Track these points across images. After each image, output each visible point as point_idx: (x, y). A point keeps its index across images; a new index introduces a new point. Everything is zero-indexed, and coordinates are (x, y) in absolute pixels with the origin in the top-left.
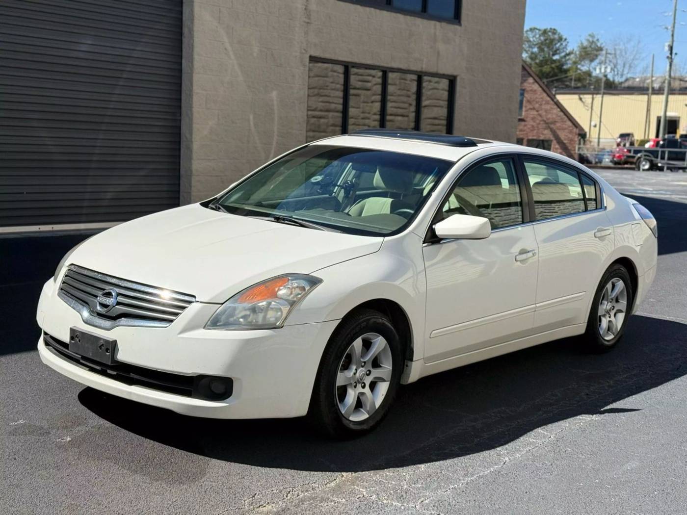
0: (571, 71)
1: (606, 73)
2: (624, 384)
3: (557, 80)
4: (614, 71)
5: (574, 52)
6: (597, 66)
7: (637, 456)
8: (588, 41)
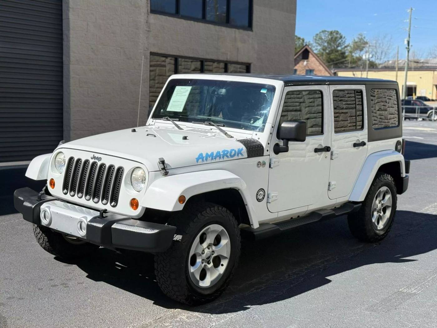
0: (348, 57)
1: (369, 58)
3: (339, 63)
4: (375, 57)
5: (350, 45)
6: (364, 53)
8: (359, 38)
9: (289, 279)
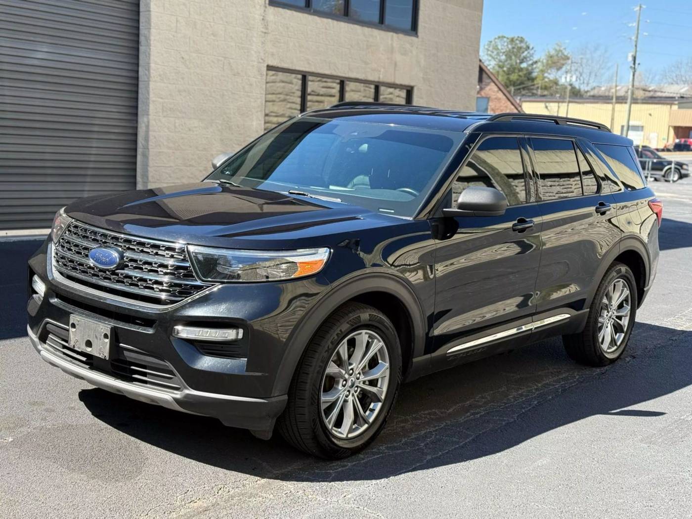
0: (538, 79)
1: (571, 83)
2: (551, 387)
3: (524, 88)
4: (580, 80)
5: (541, 60)
6: (563, 74)
7: (550, 453)
8: (556, 50)
9: (516, 402)
